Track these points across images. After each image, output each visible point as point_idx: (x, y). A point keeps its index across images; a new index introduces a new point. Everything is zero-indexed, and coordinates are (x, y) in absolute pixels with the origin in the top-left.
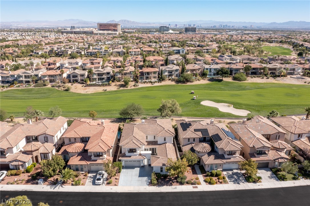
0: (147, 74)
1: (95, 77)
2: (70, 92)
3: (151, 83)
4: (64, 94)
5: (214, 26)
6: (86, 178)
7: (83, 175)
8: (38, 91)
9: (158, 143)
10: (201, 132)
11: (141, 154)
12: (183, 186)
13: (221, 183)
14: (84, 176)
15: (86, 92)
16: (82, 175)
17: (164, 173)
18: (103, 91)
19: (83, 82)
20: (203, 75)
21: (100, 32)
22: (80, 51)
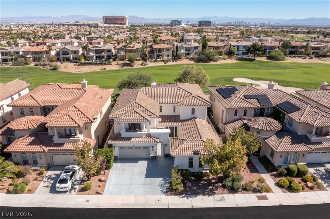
0: (158, 51)
1: (92, 54)
2: (58, 72)
3: (163, 62)
4: (49, 73)
5: (229, 22)
6: (40, 179)
7: (38, 172)
8: (16, 70)
9: (181, 118)
10: (257, 99)
11: (150, 134)
12: (236, 195)
13: (312, 189)
14: (39, 174)
15: (79, 71)
16: (33, 173)
17: (196, 169)
18: (101, 70)
19: (76, 61)
20: (230, 53)
21: (106, 26)
22: (79, 37)
